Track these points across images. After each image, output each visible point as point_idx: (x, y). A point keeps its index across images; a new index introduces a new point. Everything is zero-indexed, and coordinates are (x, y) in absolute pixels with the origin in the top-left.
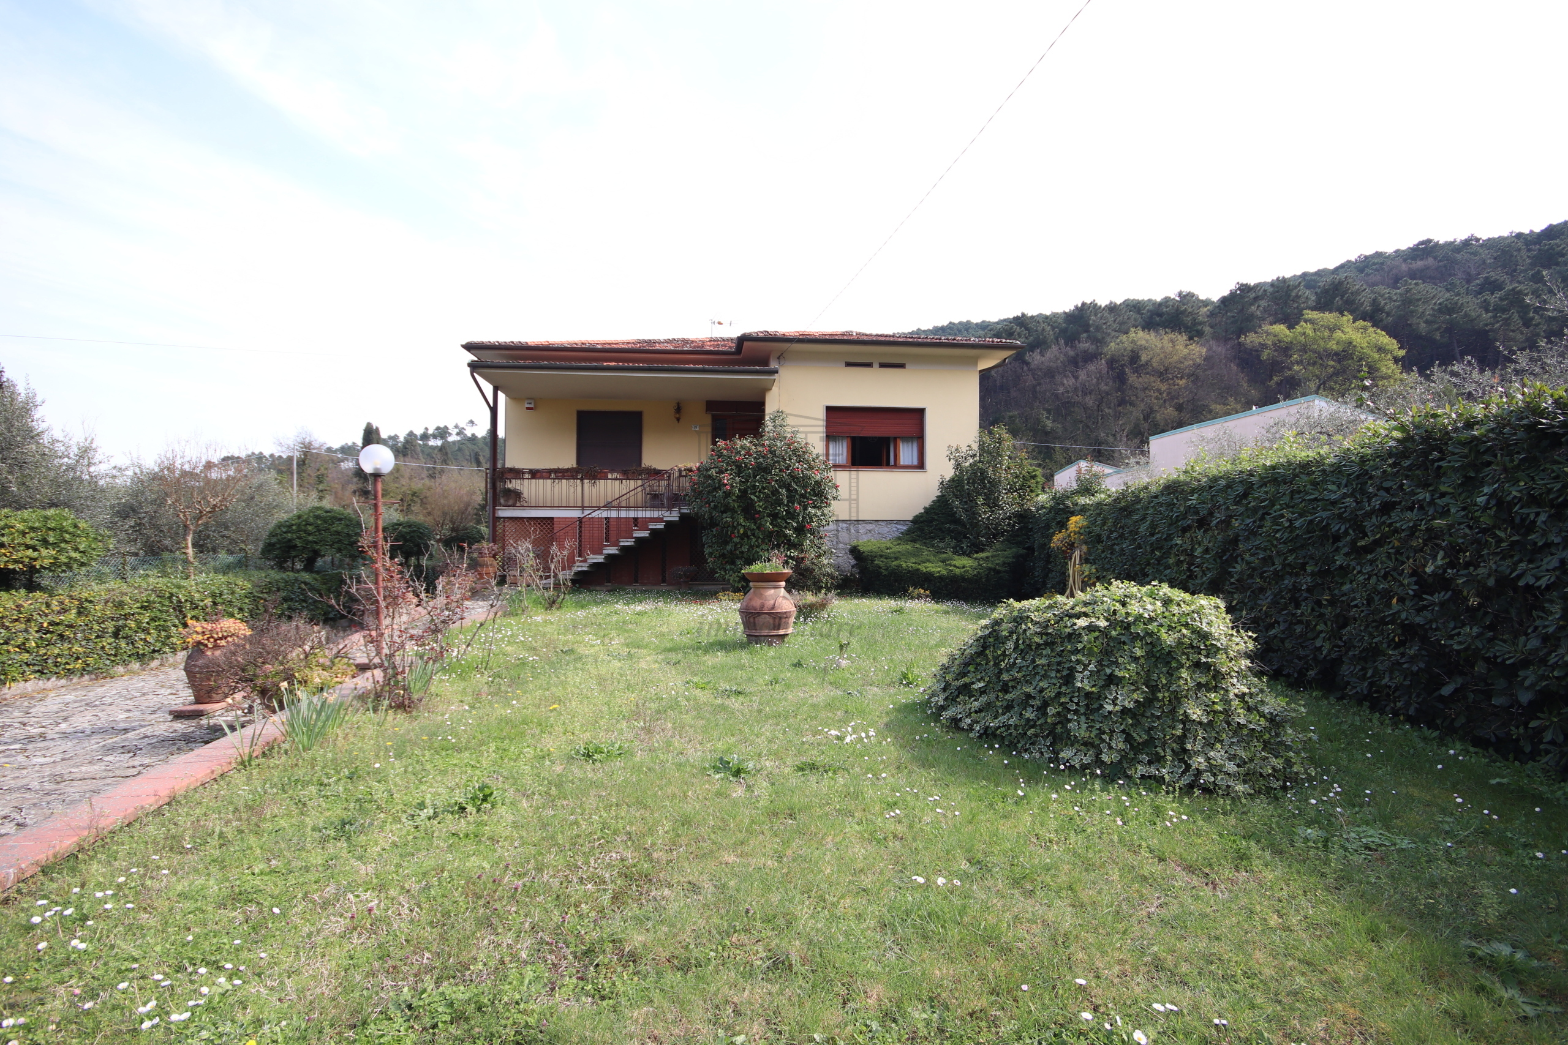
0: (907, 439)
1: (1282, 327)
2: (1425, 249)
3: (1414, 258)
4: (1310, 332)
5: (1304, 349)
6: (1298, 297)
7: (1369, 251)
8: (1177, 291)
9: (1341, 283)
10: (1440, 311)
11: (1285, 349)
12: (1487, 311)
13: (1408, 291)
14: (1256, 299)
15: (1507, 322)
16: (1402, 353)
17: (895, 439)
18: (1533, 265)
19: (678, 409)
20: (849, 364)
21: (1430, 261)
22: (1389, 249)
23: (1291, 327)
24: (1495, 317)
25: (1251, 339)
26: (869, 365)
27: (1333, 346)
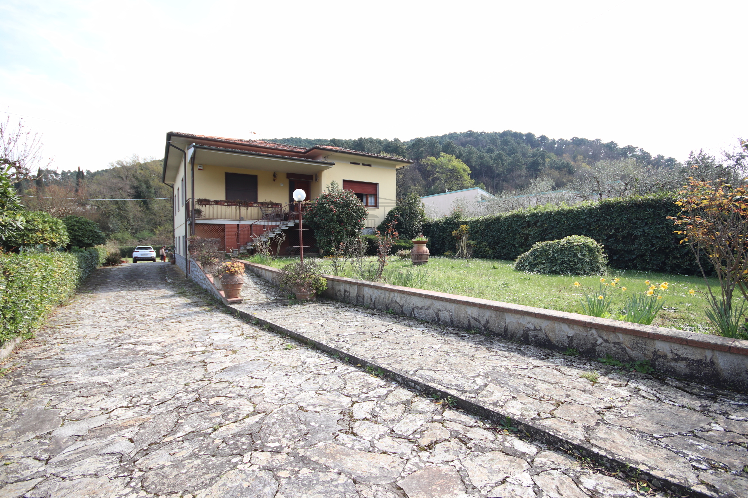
0: (371, 195)
1: (434, 158)
2: (470, 134)
3: (467, 137)
4: (443, 161)
5: (441, 167)
6: (437, 147)
7: (452, 132)
8: (394, 138)
9: (450, 143)
10: (479, 158)
11: (434, 166)
12: (492, 160)
13: (470, 149)
14: (424, 145)
15: (498, 164)
16: (470, 172)
17: (366, 195)
18: (501, 144)
19: (275, 175)
20: (351, 163)
21: (471, 138)
22: (458, 132)
23: (437, 159)
24: (495, 162)
25: (423, 161)
26: (358, 164)
27: (450, 167)
